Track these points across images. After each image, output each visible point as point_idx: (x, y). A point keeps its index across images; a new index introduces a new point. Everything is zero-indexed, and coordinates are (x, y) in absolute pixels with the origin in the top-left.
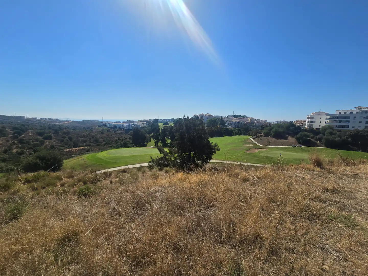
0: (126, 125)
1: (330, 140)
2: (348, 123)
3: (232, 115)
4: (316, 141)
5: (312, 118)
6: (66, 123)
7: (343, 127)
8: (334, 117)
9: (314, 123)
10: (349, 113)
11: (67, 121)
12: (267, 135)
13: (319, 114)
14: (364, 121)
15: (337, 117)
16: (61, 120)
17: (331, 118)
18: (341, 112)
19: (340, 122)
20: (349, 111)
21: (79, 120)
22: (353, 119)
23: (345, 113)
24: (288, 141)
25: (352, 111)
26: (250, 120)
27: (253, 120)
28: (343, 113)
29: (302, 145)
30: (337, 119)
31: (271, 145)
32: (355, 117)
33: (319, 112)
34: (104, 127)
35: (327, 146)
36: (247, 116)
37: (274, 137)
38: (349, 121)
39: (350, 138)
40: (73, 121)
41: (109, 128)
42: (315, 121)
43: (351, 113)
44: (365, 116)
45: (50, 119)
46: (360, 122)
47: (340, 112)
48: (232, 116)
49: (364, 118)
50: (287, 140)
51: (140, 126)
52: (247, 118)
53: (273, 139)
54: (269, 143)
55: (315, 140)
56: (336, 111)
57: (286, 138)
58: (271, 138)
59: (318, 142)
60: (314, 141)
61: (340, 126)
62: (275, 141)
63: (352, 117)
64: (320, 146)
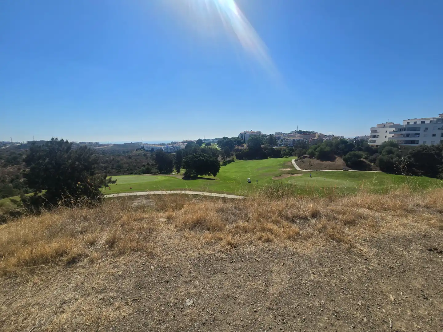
0: (164, 147)
1: (385, 161)
2: (417, 137)
3: (296, 131)
4: (370, 163)
5: (375, 132)
6: (107, 147)
7: (413, 142)
8: (401, 129)
9: (377, 138)
10: (420, 123)
11: (108, 145)
12: (312, 156)
13: (385, 126)
14: (438, 133)
15: (405, 130)
16: (101, 143)
17: (397, 131)
18: (409, 123)
19: (408, 135)
20: (420, 119)
21: (121, 144)
22: (424, 131)
23: (415, 123)
24: (334, 163)
25: (424, 121)
26: (319, 136)
27: (321, 136)
28: (412, 123)
29: (350, 169)
30: (404, 132)
31: (311, 169)
32: (427, 129)
33: (387, 122)
34: (142, 150)
35: (382, 170)
36: (316, 131)
37: (318, 158)
38: (419, 134)
39: (411, 158)
40: (114, 145)
41: (147, 151)
42: (378, 136)
43: (423, 122)
44: (440, 126)
45: (90, 143)
46: (434, 135)
47: (408, 121)
48: (296, 133)
49: (439, 129)
50: (334, 161)
51: (180, 148)
52: (315, 134)
53: (318, 160)
54: (311, 167)
55: (369, 161)
56: (404, 120)
57: (333, 159)
58: (315, 160)
59: (373, 164)
60: (368, 163)
61: (407, 142)
62: (318, 163)
63: (422, 129)
64: (374, 170)
